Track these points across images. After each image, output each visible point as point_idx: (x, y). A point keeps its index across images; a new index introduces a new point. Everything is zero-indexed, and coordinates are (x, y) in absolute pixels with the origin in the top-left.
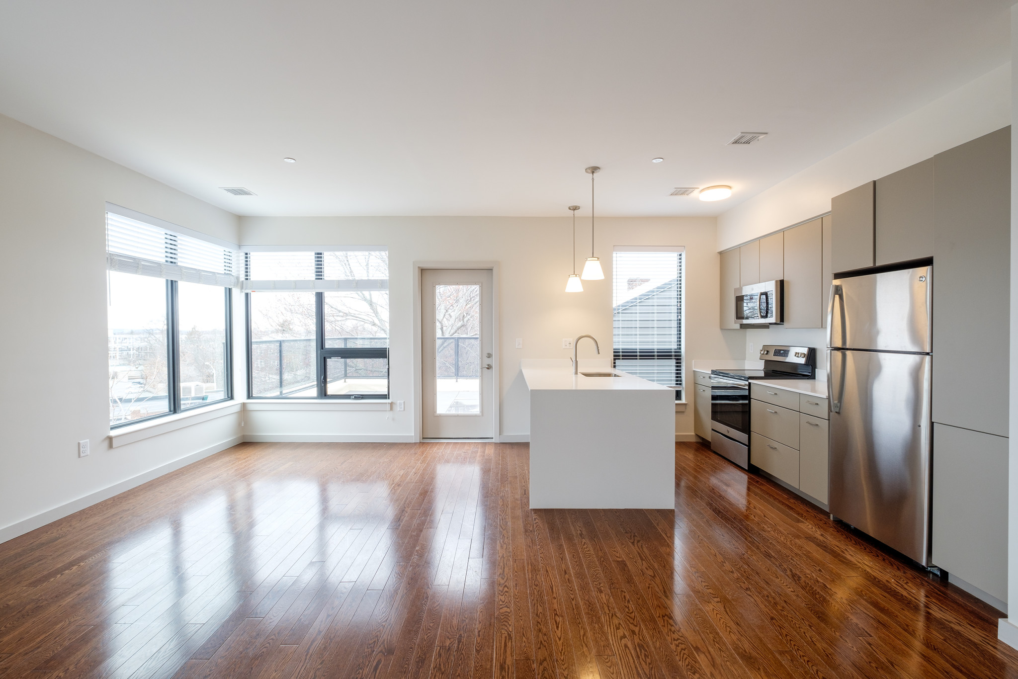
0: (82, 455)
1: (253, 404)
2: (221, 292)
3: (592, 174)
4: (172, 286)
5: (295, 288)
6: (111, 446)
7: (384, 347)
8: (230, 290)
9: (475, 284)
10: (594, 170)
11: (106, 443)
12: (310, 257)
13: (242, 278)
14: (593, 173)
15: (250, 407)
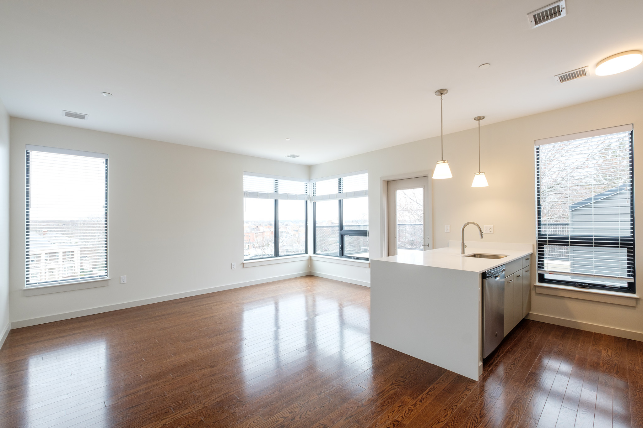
0: (232, 268)
1: (315, 257)
2: (303, 202)
3: (440, 96)
4: (276, 201)
5: (329, 199)
6: (244, 267)
7: (366, 229)
8: (307, 201)
9: (420, 187)
10: (441, 92)
11: (242, 265)
12: (337, 180)
13: (311, 195)
14: (441, 94)
15: (313, 258)
